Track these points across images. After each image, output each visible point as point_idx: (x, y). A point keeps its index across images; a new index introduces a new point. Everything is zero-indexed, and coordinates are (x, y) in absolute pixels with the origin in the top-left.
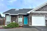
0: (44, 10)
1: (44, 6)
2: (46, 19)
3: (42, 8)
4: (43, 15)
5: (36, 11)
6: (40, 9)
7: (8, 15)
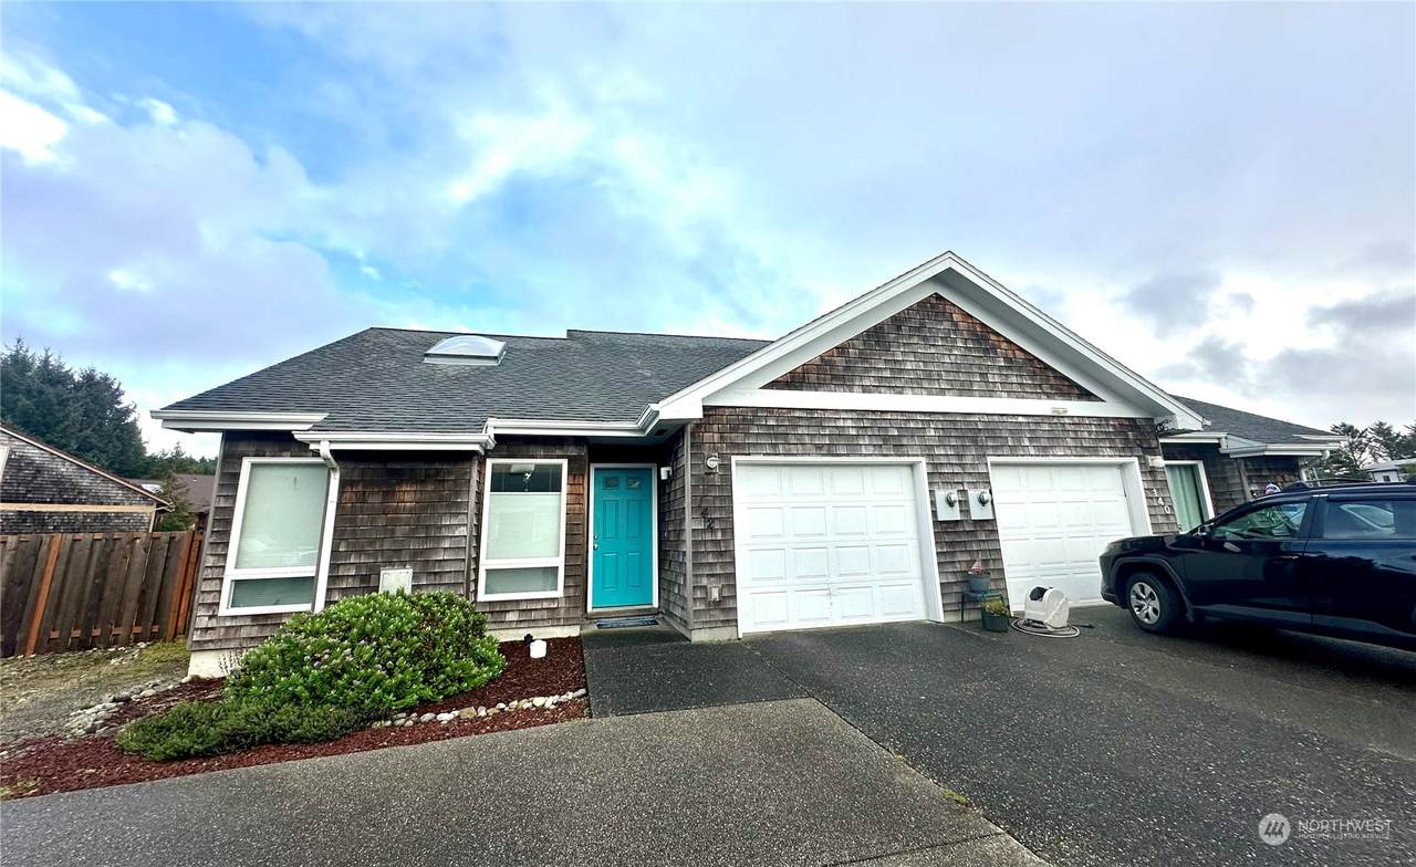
0: (898, 371)
1: (897, 321)
2: (946, 514)
3: (877, 337)
4: (899, 448)
5: (793, 381)
6: (841, 349)
7: (282, 441)
